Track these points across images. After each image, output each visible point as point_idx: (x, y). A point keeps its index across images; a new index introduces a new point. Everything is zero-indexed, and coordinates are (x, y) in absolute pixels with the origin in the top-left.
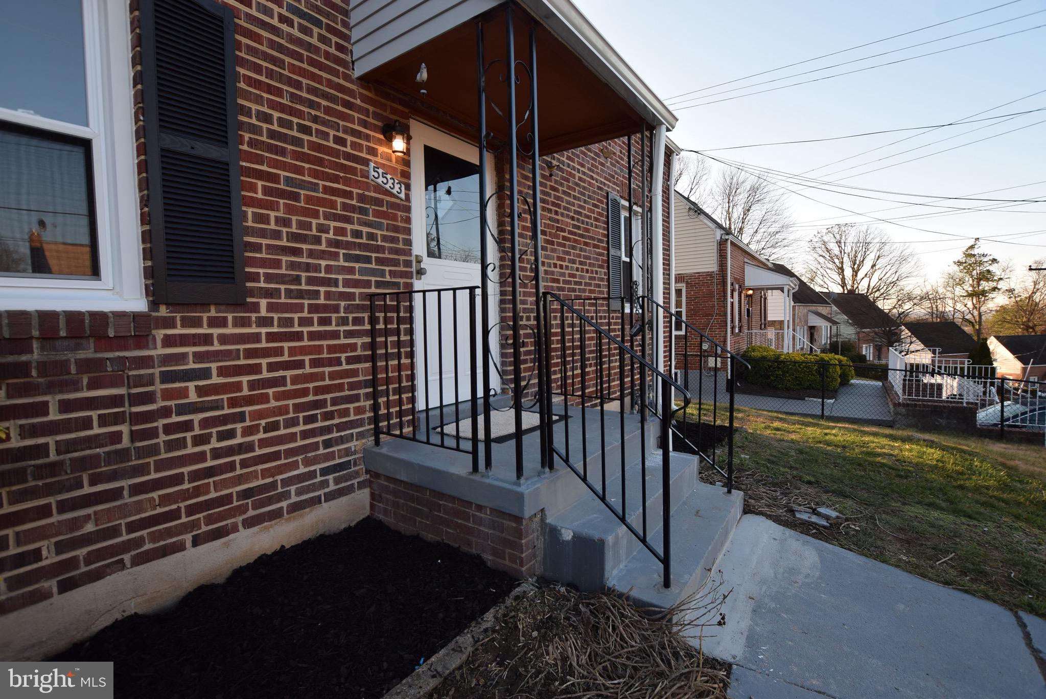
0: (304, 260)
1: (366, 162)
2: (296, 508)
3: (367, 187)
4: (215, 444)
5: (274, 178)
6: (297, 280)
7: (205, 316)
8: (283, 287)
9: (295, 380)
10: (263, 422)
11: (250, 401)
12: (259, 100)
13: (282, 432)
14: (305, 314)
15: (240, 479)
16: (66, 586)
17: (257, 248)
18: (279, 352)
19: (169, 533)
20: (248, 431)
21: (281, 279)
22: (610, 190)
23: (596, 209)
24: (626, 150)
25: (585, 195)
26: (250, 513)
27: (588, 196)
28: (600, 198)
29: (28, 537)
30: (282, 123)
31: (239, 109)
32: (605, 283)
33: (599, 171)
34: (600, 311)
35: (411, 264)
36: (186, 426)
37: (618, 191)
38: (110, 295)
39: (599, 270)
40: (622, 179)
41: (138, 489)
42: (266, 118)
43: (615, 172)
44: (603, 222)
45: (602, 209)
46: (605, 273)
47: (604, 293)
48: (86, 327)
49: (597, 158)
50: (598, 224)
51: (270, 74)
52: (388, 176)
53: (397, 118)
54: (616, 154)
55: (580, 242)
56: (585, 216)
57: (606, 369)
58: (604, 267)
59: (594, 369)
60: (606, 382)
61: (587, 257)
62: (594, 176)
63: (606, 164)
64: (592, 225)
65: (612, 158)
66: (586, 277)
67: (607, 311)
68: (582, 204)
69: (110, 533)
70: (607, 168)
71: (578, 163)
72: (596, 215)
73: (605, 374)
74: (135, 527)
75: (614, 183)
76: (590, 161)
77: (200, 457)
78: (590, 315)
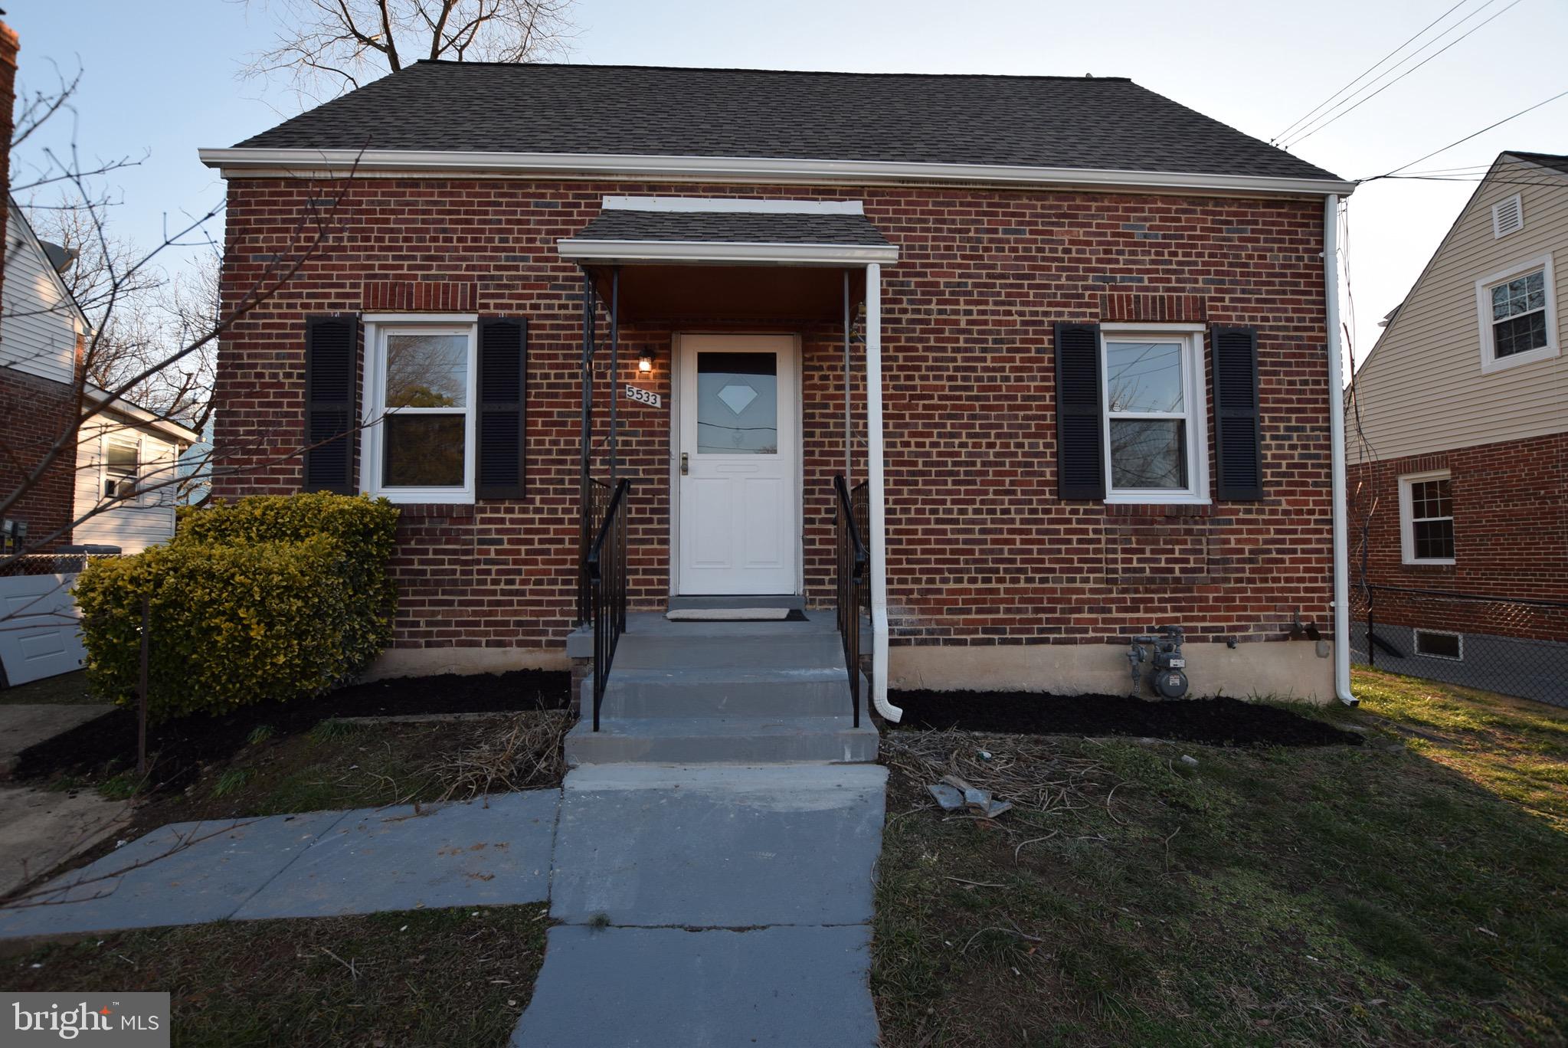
0: (568, 467)
1: (623, 386)
2: (551, 644)
3: (625, 404)
4: (502, 586)
5: (550, 414)
6: (562, 481)
7: (503, 506)
8: (551, 487)
9: (557, 552)
10: (533, 578)
11: (525, 562)
12: (542, 366)
13: (545, 587)
14: (567, 506)
15: (516, 613)
16: (429, 645)
17: (535, 462)
18: (546, 531)
19: (474, 634)
20: (524, 582)
21: (550, 481)
22: (1066, 318)
23: (1018, 356)
24: (1126, 244)
25: (986, 341)
26: (521, 637)
27: (995, 341)
28: (1031, 336)
29: (416, 614)
30: (557, 376)
31: (528, 376)
32: (1049, 459)
33: (1031, 298)
34: (1030, 502)
35: (667, 462)
36: (488, 572)
37: (1092, 315)
38: (464, 495)
39: (1026, 441)
40: (1107, 293)
41: (461, 603)
42: (546, 376)
43: (1086, 288)
44: (1040, 370)
45: (1038, 351)
46: (1047, 445)
47: (1043, 474)
48: (444, 512)
49: (1026, 282)
50: (1025, 374)
51: (550, 347)
52: (643, 392)
53: (657, 342)
54: (1089, 261)
55: (972, 407)
56: (986, 369)
57: (1053, 590)
58: (1044, 436)
59: (1012, 586)
60: (1053, 610)
61: (991, 426)
62: (1014, 309)
63: (1053, 283)
64: (1007, 379)
65: (1077, 269)
66: (987, 454)
67: (1053, 502)
68: (977, 354)
69: (448, 623)
70: (1058, 287)
71: (967, 303)
72: (1018, 364)
73: (1048, 598)
74: (459, 624)
75: (1080, 305)
76: (1003, 291)
77: (494, 593)
78: (998, 508)
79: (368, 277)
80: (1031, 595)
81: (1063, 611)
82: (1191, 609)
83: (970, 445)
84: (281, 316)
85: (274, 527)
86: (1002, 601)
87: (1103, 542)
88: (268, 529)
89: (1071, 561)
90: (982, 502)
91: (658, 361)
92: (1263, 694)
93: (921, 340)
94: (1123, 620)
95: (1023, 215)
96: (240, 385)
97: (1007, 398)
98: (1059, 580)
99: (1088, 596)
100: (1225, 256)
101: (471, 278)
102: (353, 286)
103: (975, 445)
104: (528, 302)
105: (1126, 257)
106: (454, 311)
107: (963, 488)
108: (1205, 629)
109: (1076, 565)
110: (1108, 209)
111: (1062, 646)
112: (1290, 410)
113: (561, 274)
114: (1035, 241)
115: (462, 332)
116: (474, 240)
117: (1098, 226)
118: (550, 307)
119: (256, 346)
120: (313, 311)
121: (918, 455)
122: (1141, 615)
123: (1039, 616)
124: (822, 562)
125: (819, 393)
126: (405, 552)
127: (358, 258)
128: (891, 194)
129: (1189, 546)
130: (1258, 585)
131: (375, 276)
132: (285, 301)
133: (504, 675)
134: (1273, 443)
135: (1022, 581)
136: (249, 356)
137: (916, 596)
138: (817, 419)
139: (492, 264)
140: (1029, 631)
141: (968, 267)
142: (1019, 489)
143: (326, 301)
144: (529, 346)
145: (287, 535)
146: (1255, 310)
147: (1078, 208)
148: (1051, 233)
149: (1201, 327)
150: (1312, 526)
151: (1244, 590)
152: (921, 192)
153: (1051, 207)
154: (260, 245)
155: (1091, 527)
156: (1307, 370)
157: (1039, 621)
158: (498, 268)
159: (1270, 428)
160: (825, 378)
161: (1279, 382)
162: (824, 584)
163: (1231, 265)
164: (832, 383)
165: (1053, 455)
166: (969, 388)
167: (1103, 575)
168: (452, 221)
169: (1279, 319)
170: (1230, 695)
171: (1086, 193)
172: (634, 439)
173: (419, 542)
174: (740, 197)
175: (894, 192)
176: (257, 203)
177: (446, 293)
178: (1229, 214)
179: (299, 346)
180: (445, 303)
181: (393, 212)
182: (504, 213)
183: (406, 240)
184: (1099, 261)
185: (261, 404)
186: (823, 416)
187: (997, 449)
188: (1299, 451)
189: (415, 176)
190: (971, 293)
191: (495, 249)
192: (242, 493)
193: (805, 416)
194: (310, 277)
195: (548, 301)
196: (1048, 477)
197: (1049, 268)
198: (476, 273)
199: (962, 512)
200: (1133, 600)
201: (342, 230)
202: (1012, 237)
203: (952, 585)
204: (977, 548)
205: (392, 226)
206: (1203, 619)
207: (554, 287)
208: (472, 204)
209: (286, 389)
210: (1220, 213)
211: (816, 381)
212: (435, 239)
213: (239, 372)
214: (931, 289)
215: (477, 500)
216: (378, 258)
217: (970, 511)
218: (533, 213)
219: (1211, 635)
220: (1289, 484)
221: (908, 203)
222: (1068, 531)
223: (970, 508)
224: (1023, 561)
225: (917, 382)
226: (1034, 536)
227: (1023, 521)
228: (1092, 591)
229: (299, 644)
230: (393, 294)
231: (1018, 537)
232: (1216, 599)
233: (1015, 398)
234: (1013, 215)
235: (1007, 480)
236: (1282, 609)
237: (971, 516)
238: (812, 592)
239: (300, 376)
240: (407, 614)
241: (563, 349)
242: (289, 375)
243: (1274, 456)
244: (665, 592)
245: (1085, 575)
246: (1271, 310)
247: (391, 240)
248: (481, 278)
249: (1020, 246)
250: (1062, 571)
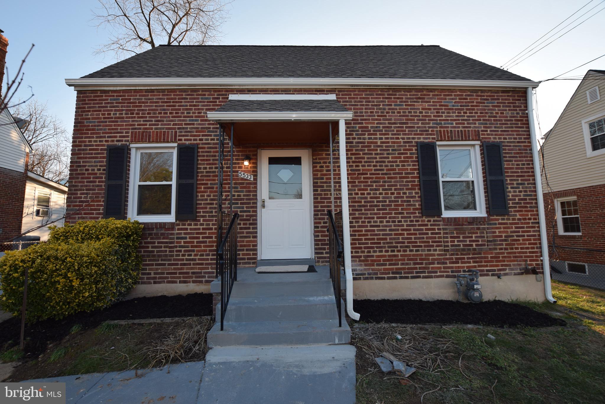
0: (214, 206)
1: (237, 172)
2: (207, 282)
3: (238, 179)
4: (187, 257)
5: (207, 184)
6: (212, 212)
7: (187, 223)
8: (207, 214)
9: (210, 242)
10: (199, 253)
11: (196, 247)
12: (204, 164)
13: (205, 257)
14: (214, 222)
15: (192, 268)
16: (155, 283)
17: (201, 204)
18: (205, 233)
19: (174, 278)
20: (195, 255)
21: (207, 212)
22: (422, 140)
23: (402, 156)
24: (445, 109)
25: (389, 150)
26: (194, 279)
27: (393, 150)
28: (407, 148)
29: (150, 269)
30: (210, 168)
31: (198, 168)
32: (417, 199)
33: (407, 132)
34: (410, 217)
35: (256, 203)
36: (180, 251)
37: (433, 138)
38: (170, 218)
39: (407, 192)
40: (439, 129)
41: (169, 265)
42: (205, 168)
43: (429, 127)
44: (412, 161)
45: (411, 154)
46: (416, 193)
47: (415, 205)
48: (162, 226)
49: (405, 126)
50: (406, 164)
51: (207, 156)
52: (246, 174)
53: (251, 153)
54: (430, 116)
55: (384, 178)
56: (389, 162)
57: (422, 255)
58: (414, 189)
59: (404, 253)
60: (422, 264)
61: (392, 186)
62: (400, 137)
63: (416, 126)
64: (398, 166)
65: (425, 120)
66: (391, 197)
67: (420, 217)
68: (385, 156)
69: (163, 273)
70: (418, 127)
71: (380, 134)
72: (402, 159)
73: (419, 258)
74: (168, 273)
75: (427, 135)
76: (395, 129)
77: (183, 260)
78: (397, 220)
79: (132, 129)
80: (412, 257)
81: (426, 264)
82: (481, 262)
83: (384, 194)
84: (96, 145)
85: (88, 235)
86: (400, 260)
87: (442, 233)
88: (86, 236)
89: (429, 242)
90: (390, 218)
91: (252, 161)
92: (514, 298)
93: (361, 150)
94: (452, 267)
95: (402, 98)
96: (79, 174)
97: (398, 173)
98: (424, 251)
99: (436, 257)
100: (487, 113)
101: (174, 129)
102: (126, 133)
103: (386, 194)
104: (198, 138)
105: (446, 114)
106: (168, 142)
107: (381, 212)
108: (487, 271)
109: (431, 244)
110: (437, 95)
111: (426, 279)
112: (518, 176)
113: (212, 126)
114: (408, 109)
115: (171, 151)
116: (176, 113)
117: (433, 102)
118: (207, 140)
119: (86, 158)
120: (110, 143)
121: (362, 198)
122: (460, 265)
123: (416, 266)
124: (322, 245)
125: (319, 173)
126: (145, 243)
127: (129, 121)
128: (347, 91)
129: (479, 235)
130: (509, 251)
131: (135, 129)
132: (98, 139)
133: (187, 296)
134: (512, 190)
135: (408, 251)
136: (83, 162)
137: (363, 258)
138: (319, 184)
139: (183, 123)
140: (412, 273)
141: (380, 120)
142: (405, 212)
143: (115, 139)
144: (198, 156)
145: (94, 238)
146: (501, 135)
147: (425, 95)
148: (414, 105)
149: (479, 142)
150: (531, 225)
151: (503, 253)
152: (360, 90)
153: (414, 95)
154: (89, 117)
155: (436, 227)
156: (524, 159)
157: (416, 268)
158: (186, 124)
159: (510, 184)
160: (322, 167)
161: (513, 164)
162: (323, 254)
163: (489, 117)
164: (325, 169)
165: (419, 197)
166: (382, 170)
167: (442, 248)
168: (167, 106)
169: (511, 139)
170: (500, 299)
171: (428, 89)
172: (242, 194)
173: (152, 239)
174: (285, 94)
175: (349, 90)
176: (89, 100)
177: (164, 135)
178: (487, 96)
179: (103, 158)
180: (164, 139)
181: (143, 103)
182: (189, 102)
183: (148, 114)
184: (434, 116)
185: (87, 182)
186: (321, 183)
187: (395, 195)
188: (523, 193)
189: (153, 88)
190: (382, 131)
191: (185, 117)
192: (78, 219)
193: (314, 183)
194: (109, 129)
195: (206, 137)
196: (417, 207)
197: (414, 120)
198: (177, 127)
199: (381, 222)
200: (456, 258)
201: (122, 110)
202: (398, 107)
203: (378, 254)
204: (388, 237)
205: (143, 108)
206: (487, 266)
207: (209, 132)
208: (175, 99)
209: (98, 175)
210: (484, 96)
211: (318, 168)
212: (160, 113)
213: (79, 169)
214: (365, 129)
215: (176, 220)
216: (137, 121)
217: (385, 222)
218: (201, 102)
219: (490, 273)
220: (520, 207)
221: (354, 95)
222: (426, 229)
223: (385, 220)
224: (408, 243)
225: (361, 168)
226: (412, 232)
227: (407, 225)
228: (438, 255)
229: (96, 287)
230: (142, 136)
231: (405, 232)
232: (491, 257)
233: (402, 173)
234: (398, 98)
235: (400, 208)
236: (520, 261)
237: (385, 224)
238: (318, 258)
239: (104, 170)
240: (146, 269)
241: (212, 157)
242: (99, 170)
243: (512, 196)
244: (255, 259)
245: (435, 248)
246: (507, 135)
247: (142, 114)
248: (179, 129)
249: (401, 111)
250: (425, 246)
